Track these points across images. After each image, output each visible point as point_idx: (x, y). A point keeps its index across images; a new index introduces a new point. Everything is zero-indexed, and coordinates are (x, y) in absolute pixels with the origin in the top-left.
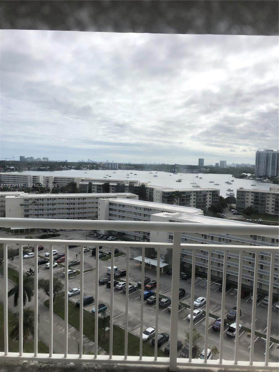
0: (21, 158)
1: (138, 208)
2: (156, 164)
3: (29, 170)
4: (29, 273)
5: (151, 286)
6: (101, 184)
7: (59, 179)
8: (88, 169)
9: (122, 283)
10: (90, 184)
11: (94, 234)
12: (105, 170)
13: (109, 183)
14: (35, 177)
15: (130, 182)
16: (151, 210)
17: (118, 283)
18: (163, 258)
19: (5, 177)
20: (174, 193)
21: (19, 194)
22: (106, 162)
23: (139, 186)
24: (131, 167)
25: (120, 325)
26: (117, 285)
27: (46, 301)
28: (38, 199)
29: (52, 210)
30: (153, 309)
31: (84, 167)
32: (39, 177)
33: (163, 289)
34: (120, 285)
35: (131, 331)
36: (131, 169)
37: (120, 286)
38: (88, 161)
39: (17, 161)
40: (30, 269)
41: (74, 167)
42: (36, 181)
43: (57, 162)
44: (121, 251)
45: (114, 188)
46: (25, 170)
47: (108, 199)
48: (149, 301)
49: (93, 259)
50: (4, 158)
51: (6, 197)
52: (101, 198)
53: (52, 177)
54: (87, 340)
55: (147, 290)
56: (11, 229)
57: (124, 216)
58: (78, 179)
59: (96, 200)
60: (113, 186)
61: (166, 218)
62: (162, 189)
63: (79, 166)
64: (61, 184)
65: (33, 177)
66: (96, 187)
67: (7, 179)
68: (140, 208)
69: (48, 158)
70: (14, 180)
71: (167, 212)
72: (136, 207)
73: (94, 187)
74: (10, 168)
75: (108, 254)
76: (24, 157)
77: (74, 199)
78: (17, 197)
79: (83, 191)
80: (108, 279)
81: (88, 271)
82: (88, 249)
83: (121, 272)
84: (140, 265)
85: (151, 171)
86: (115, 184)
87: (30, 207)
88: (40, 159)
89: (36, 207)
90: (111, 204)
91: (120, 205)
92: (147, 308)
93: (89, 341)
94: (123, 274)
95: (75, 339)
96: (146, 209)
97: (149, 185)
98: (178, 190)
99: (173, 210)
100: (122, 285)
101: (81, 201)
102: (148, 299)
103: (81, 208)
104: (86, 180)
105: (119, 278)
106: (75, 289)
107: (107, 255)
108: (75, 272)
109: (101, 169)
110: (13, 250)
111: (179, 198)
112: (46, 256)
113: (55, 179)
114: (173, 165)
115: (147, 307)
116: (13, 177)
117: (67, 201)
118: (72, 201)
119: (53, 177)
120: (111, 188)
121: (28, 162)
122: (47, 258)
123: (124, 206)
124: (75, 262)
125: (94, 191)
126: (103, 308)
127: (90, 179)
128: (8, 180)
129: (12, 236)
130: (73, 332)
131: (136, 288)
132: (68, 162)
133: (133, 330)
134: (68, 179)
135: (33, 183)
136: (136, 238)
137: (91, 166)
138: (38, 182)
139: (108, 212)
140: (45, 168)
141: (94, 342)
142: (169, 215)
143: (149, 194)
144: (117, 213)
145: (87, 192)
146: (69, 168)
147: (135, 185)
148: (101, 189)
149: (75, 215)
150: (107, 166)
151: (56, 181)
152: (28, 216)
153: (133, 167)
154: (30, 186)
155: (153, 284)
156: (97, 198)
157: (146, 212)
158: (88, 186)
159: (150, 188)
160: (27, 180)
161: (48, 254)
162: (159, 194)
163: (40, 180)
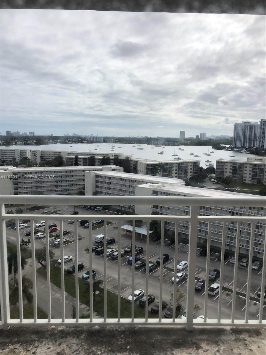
0: (8, 132)
1: (123, 180)
2: (139, 137)
3: (16, 144)
6: (87, 157)
7: (46, 153)
8: (74, 143)
9: (110, 250)
10: (76, 158)
12: (90, 143)
13: (95, 157)
14: (23, 151)
15: (114, 155)
16: (135, 181)
18: (147, 226)
21: (8, 168)
22: (90, 135)
23: (124, 159)
24: (115, 141)
25: (109, 289)
27: (38, 268)
28: (26, 173)
29: (40, 183)
30: (140, 273)
31: (70, 141)
32: (26, 151)
37: (108, 253)
38: (73, 135)
39: (4, 136)
40: (22, 239)
41: (60, 141)
42: (23, 155)
43: (43, 136)
45: (99, 161)
46: (12, 145)
47: (94, 172)
48: (136, 266)
49: (81, 228)
52: (87, 171)
53: (39, 151)
57: (111, 188)
58: (64, 152)
59: (83, 173)
60: (98, 159)
61: (150, 188)
62: (146, 161)
63: (67, 140)
64: (47, 158)
65: (21, 151)
66: (82, 160)
69: (34, 133)
70: (1, 154)
71: (151, 183)
72: (122, 179)
73: (80, 160)
76: (10, 132)
77: (61, 172)
78: (6, 171)
80: (96, 247)
83: (108, 240)
84: (126, 233)
86: (101, 157)
87: (19, 181)
88: (27, 133)
90: (97, 176)
91: (106, 177)
94: (112, 242)
96: (131, 181)
97: (133, 158)
98: (160, 162)
99: (157, 181)
101: (68, 174)
103: (68, 181)
104: (72, 154)
106: (66, 257)
107: (95, 225)
108: (65, 241)
109: (86, 143)
111: (162, 169)
113: (42, 153)
117: (55, 174)
118: (60, 174)
120: (97, 161)
121: (14, 136)
122: (37, 228)
123: (109, 178)
124: (65, 232)
125: (80, 164)
127: (76, 153)
131: (123, 254)
132: (54, 136)
133: (121, 293)
134: (55, 152)
135: (21, 157)
136: (121, 208)
137: (77, 139)
138: (25, 156)
139: (95, 184)
140: (31, 143)
141: (85, 304)
142: (153, 186)
143: (134, 166)
144: (104, 185)
145: (74, 165)
146: (55, 142)
147: (120, 158)
148: (87, 162)
149: (63, 188)
150: (92, 140)
151: (42, 155)
152: (17, 189)
153: (118, 140)
154: (18, 159)
155: (139, 250)
156: (83, 171)
157: (131, 184)
158: (74, 160)
159: (134, 161)
160: (15, 155)
161: (38, 225)
162: (143, 166)
163: (28, 154)
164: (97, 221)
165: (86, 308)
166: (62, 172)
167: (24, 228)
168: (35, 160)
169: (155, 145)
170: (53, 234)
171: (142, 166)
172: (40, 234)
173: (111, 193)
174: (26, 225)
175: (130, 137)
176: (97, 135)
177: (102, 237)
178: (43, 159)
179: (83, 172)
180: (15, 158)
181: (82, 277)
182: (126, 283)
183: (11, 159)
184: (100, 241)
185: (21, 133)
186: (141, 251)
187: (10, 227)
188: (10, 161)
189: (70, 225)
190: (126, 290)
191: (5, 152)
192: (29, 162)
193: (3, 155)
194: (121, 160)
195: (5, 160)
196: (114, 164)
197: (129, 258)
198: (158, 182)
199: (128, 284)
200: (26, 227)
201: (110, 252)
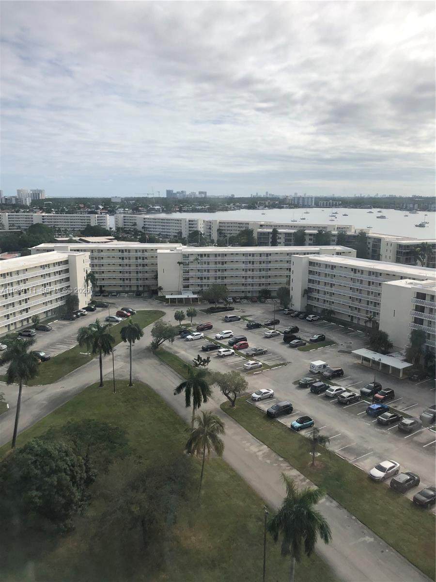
0: (169, 192)
1: (357, 271)
2: (379, 196)
3: (180, 211)
4: (197, 362)
5: (383, 397)
6: (292, 231)
7: (226, 225)
8: (266, 208)
9: (335, 388)
10: (275, 232)
11: (283, 310)
12: (292, 208)
13: (305, 230)
14: (192, 221)
15: (337, 228)
16: (381, 274)
17: (329, 387)
18: (401, 354)
19: (150, 222)
20: (417, 246)
21: (176, 247)
22: (293, 195)
23: (356, 235)
24: (336, 203)
25: (336, 451)
26: (327, 390)
27: (223, 403)
28: (201, 255)
29: (221, 271)
30: (389, 433)
31: (261, 204)
32: (197, 221)
33: (403, 403)
34: (332, 390)
35: (355, 462)
36: (336, 206)
37: (332, 393)
38: (265, 194)
39: (163, 198)
40: (198, 355)
41: (245, 205)
42: (192, 228)
43: (220, 197)
44: (329, 337)
45: (312, 237)
46: (175, 212)
47: (307, 256)
48: (382, 420)
49: (286, 347)
50: (145, 194)
51: (159, 251)
52: (294, 254)
53: (216, 221)
54: (287, 466)
55: (377, 403)
56: (166, 297)
57: (334, 284)
58: (255, 223)
60: (311, 235)
61: (410, 288)
62: (397, 239)
63: (253, 203)
64: (229, 232)
65: (190, 221)
66: (282, 237)
67: (153, 225)
68: (362, 271)
69: (206, 193)
70: (162, 226)
71: (410, 278)
72: (355, 270)
73: (280, 236)
74: (155, 209)
75: (308, 342)
76: (172, 191)
77: (253, 255)
78: (173, 252)
79: (263, 243)
80: (312, 380)
81: (281, 365)
82: (278, 332)
83: (332, 371)
84: (362, 363)
85: (370, 208)
86: (316, 232)
87: (191, 266)
88: (195, 193)
89: (199, 266)
90: (311, 263)
91: (326, 265)
92: (379, 430)
93: (289, 468)
94: (338, 374)
95: (269, 463)
96: (372, 273)
97: (371, 234)
98: (425, 241)
99: (423, 275)
100: (336, 391)
101: (264, 258)
102: (380, 417)
103: (263, 269)
104: (268, 226)
105: (330, 380)
106: (264, 391)
107: (307, 344)
108: (261, 365)
109: (287, 208)
110: (173, 327)
111: (427, 255)
112: (217, 338)
113: (221, 225)
114: (409, 197)
115: (378, 428)
116: (162, 221)
117: (244, 259)
118: (250, 258)
119: (218, 221)
120: (307, 238)
121: (177, 198)
122: (219, 341)
123: (333, 267)
124: (260, 350)
125: (280, 243)
126: (308, 423)
127: (272, 224)
128: (154, 227)
129: (168, 308)
130: (265, 453)
131: (359, 397)
132: (235, 197)
133: (357, 461)
134: (240, 224)
135: (189, 231)
136: (352, 319)
137: (271, 203)
138: (195, 229)
139: (307, 277)
140: (203, 208)
141: (297, 470)
142: (416, 284)
143: (373, 247)
144: (322, 279)
145: (270, 244)
146: (237, 206)
147: (349, 233)
148: (291, 240)
149: (255, 280)
150: (296, 203)
151: (221, 228)
152: (188, 279)
153: (340, 202)
154: (185, 234)
155: (387, 394)
156: (288, 254)
157: (372, 278)
158: (271, 236)
159: (374, 238)
160: (181, 227)
161: (219, 335)
162: (391, 248)
163: (199, 226)
164: (311, 338)
165: (299, 476)
166: (255, 255)
167: (199, 339)
168: (210, 235)
169: (408, 210)
170: (242, 351)
171: (389, 248)
172: (224, 349)
173: (334, 293)
174: (202, 334)
175: (362, 196)
176: (305, 194)
177: (321, 366)
178: (222, 233)
179: (288, 257)
180: (181, 232)
181: (291, 425)
182: (365, 446)
183: (176, 233)
184: (317, 372)
185: (187, 194)
186: (390, 396)
187: (180, 336)
188: (175, 236)
189: (267, 340)
190: (366, 458)
191: (167, 223)
192: (202, 239)
193: (164, 227)
194: (350, 236)
195: (167, 235)
196: (338, 244)
197: (370, 405)
198: (426, 277)
199: (369, 448)
200: (202, 338)
201: (337, 390)
